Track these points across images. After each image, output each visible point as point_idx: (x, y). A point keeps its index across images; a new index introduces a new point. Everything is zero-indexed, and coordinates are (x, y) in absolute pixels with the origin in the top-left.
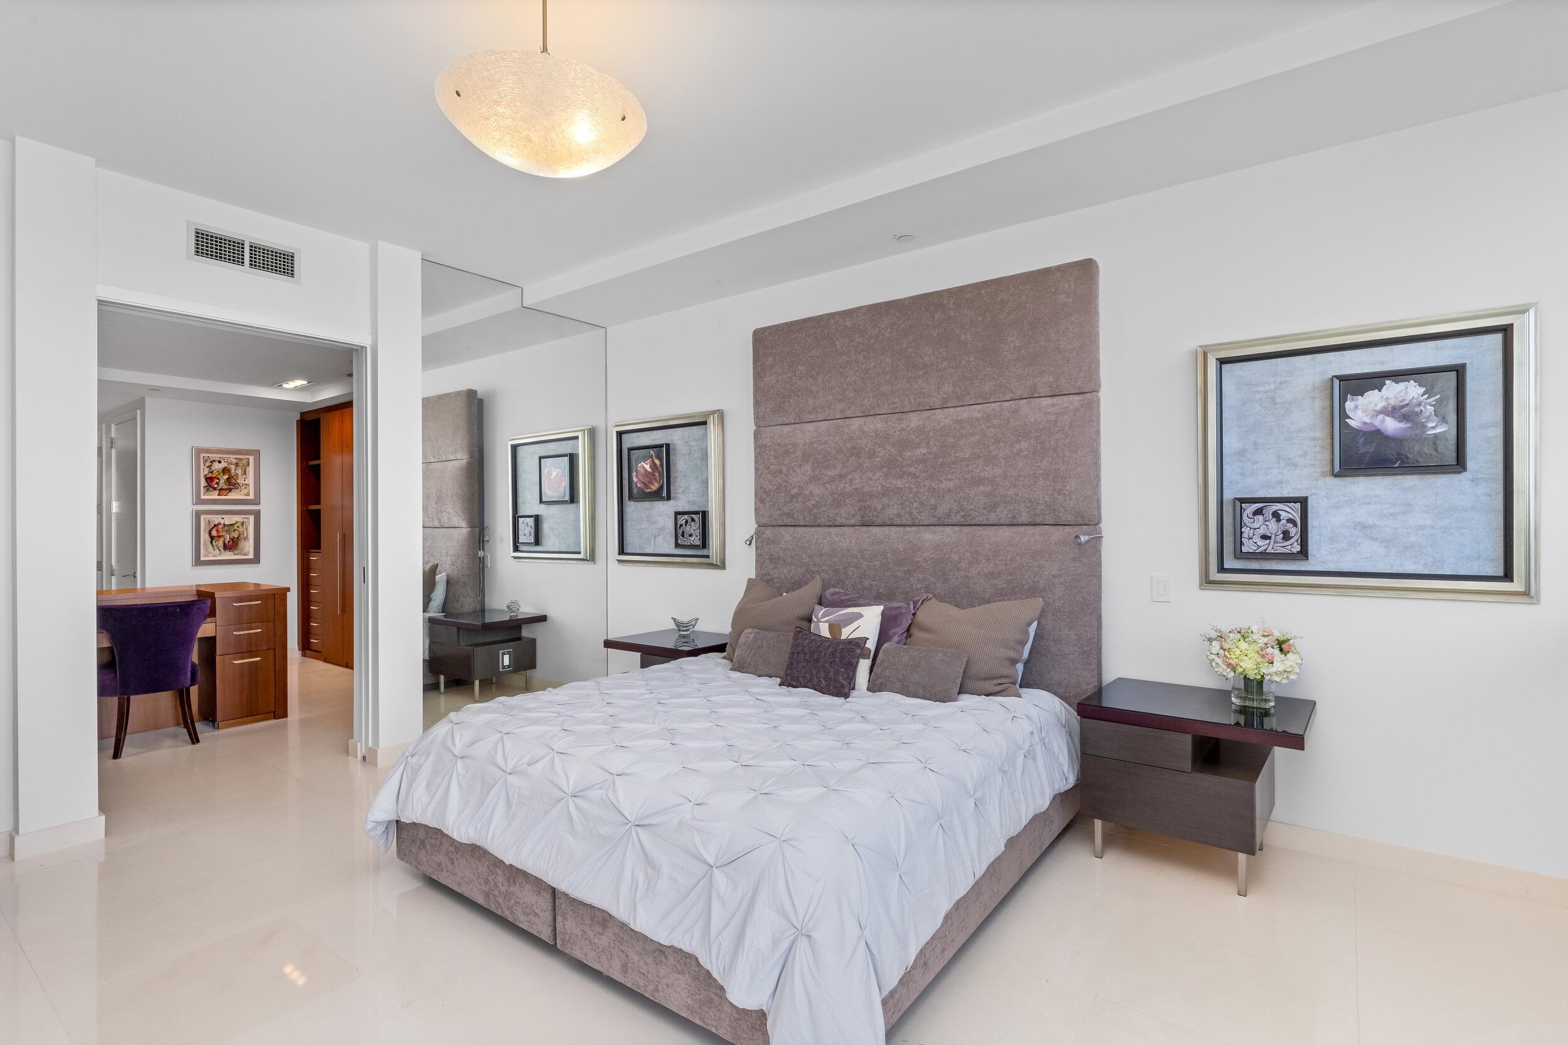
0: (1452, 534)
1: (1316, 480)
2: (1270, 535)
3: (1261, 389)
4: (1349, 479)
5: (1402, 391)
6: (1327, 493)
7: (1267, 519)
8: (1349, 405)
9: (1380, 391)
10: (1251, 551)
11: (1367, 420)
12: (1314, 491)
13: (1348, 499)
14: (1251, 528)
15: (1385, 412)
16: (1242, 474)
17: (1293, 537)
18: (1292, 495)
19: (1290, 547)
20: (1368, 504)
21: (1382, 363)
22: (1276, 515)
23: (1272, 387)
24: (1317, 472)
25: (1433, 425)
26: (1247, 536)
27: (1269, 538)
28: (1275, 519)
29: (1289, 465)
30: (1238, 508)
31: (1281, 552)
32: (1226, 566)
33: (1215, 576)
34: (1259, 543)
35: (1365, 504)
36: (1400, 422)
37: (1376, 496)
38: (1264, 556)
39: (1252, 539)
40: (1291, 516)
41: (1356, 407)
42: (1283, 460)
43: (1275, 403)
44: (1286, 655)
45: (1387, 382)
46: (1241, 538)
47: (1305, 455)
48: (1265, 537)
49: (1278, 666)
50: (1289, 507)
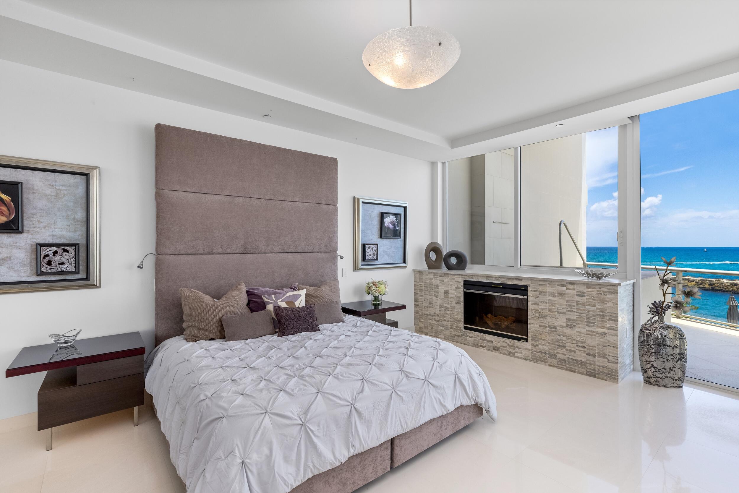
0: (397, 253)
1: (378, 239)
2: (371, 254)
3: (369, 212)
4: (384, 239)
5: (393, 218)
6: (380, 243)
9: (389, 217)
11: (387, 224)
13: (383, 244)
14: (367, 253)
15: (390, 222)
16: (364, 236)
17: (375, 255)
18: (375, 243)
19: (375, 258)
21: (388, 210)
24: (378, 237)
25: (397, 227)
28: (372, 250)
30: (365, 247)
33: (360, 267)
34: (368, 257)
35: (385, 246)
36: (392, 226)
37: (387, 244)
38: (370, 260)
40: (375, 249)
41: (386, 221)
42: (372, 233)
43: (372, 217)
45: (391, 215)
46: (365, 255)
47: (375, 232)
50: (375, 246)
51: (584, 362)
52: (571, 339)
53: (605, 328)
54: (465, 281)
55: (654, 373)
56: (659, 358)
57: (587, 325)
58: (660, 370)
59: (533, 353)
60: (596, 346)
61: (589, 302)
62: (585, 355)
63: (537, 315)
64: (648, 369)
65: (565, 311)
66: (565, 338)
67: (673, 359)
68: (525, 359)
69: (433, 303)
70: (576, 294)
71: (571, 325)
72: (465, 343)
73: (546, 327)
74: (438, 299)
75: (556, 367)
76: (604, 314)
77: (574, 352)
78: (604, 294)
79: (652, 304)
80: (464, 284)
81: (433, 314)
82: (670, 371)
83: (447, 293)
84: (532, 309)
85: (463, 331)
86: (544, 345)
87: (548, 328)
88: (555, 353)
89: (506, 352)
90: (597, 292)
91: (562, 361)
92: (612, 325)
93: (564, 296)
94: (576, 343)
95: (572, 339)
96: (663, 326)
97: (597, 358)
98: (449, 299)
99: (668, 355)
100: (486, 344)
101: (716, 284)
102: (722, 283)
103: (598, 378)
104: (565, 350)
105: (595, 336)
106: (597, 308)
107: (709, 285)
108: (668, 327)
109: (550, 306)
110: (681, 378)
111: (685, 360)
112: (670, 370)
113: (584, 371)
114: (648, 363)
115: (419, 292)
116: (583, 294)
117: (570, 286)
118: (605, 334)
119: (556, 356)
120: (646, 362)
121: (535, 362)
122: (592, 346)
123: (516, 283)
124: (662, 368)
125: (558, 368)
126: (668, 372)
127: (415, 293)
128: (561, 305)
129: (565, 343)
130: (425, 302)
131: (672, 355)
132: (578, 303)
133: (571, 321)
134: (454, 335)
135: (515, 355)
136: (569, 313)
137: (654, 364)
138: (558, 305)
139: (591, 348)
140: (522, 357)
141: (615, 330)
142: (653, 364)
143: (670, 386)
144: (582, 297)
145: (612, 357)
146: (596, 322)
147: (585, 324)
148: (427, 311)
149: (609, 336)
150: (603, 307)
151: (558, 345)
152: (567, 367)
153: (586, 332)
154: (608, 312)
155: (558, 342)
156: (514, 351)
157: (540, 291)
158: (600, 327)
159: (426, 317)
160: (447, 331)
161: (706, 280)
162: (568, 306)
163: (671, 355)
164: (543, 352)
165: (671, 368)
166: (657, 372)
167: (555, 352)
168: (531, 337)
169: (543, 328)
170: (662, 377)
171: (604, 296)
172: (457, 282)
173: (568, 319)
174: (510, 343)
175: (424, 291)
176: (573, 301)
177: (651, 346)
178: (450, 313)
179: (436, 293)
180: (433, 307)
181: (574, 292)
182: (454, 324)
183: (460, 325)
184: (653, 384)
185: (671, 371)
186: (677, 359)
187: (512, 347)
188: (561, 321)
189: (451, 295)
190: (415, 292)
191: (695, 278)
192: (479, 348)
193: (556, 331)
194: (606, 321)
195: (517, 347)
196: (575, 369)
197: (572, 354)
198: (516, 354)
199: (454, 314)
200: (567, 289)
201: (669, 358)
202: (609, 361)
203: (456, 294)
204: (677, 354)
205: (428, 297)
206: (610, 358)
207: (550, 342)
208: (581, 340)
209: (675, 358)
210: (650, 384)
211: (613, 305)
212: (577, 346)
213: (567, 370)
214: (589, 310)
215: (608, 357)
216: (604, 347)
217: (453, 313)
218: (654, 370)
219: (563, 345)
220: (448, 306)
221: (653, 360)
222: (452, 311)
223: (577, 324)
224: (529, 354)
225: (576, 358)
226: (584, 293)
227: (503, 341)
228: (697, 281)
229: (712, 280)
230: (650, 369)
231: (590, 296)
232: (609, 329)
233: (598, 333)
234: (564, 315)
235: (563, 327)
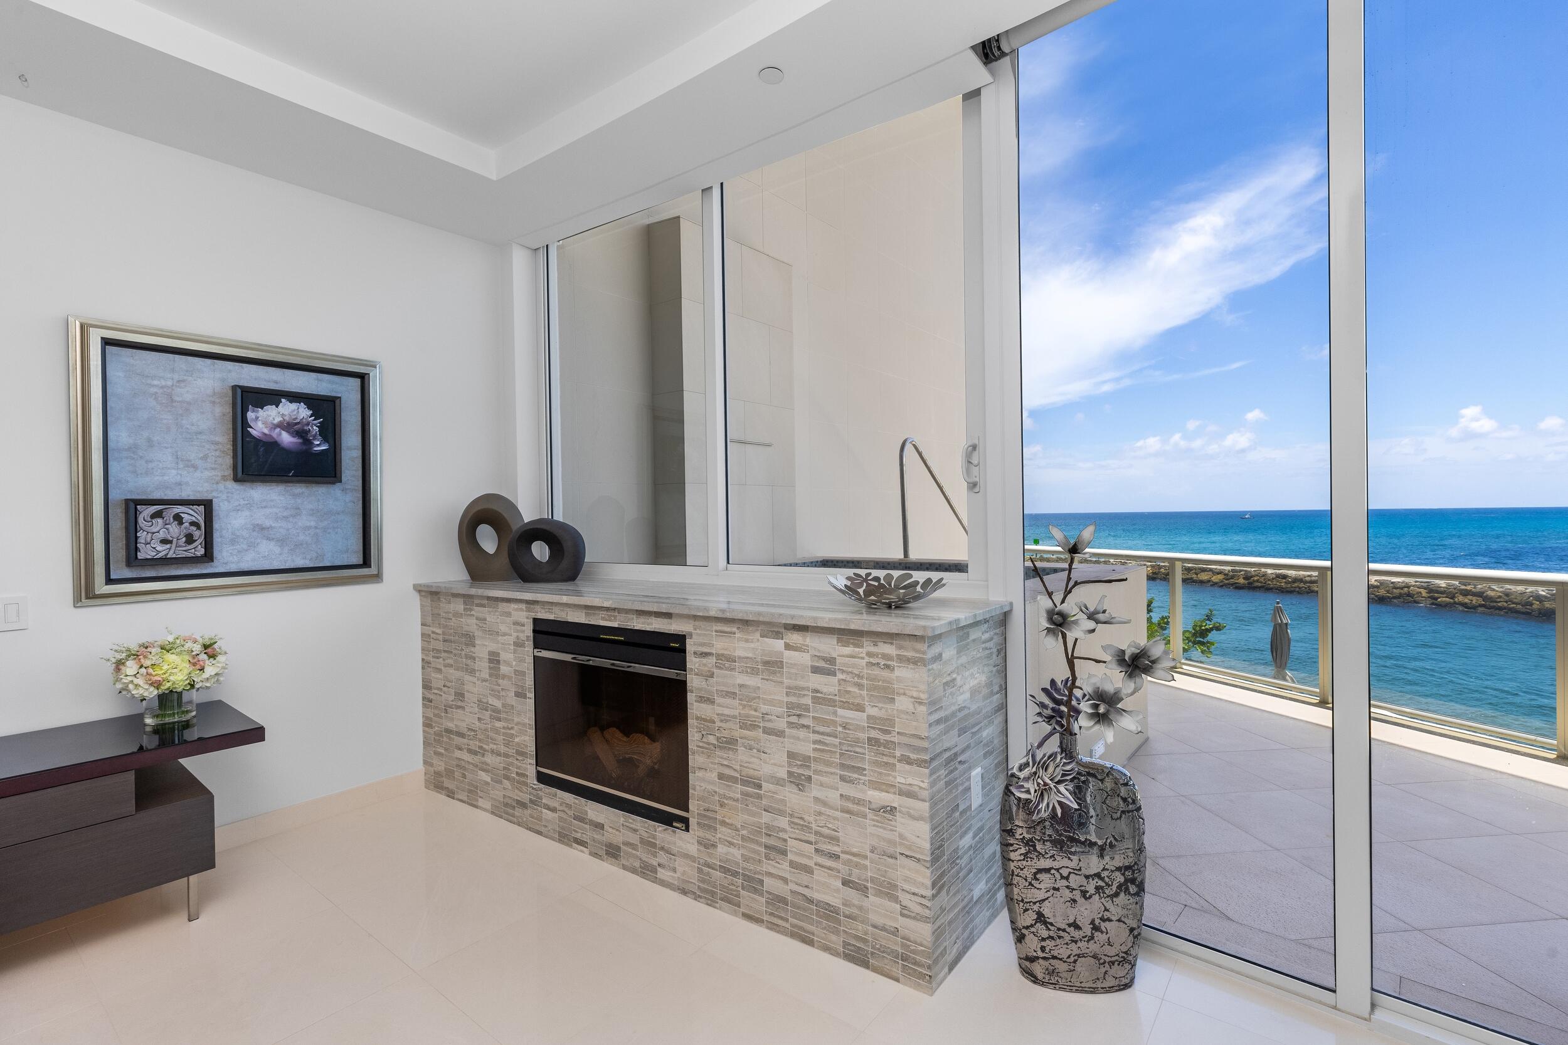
0: (329, 533)
1: (217, 483)
2: (171, 539)
3: (156, 382)
4: (248, 484)
5: (294, 410)
6: (228, 497)
7: (168, 522)
8: (250, 415)
9: (277, 407)
10: (149, 557)
11: (266, 431)
12: (214, 494)
13: (246, 502)
14: (148, 533)
15: (280, 426)
16: (134, 472)
17: (197, 540)
18: (192, 498)
19: (193, 550)
20: (265, 507)
21: (276, 382)
22: (178, 518)
23: (169, 383)
24: (218, 476)
25: (318, 443)
26: (143, 541)
27: (170, 542)
28: (176, 522)
29: (188, 466)
30: (132, 511)
31: (184, 556)
32: (112, 577)
33: (102, 588)
34: (159, 548)
35: (262, 507)
36: (293, 437)
37: (272, 501)
38: (165, 561)
39: (150, 543)
40: (194, 519)
41: (257, 418)
42: (182, 461)
43: (172, 401)
44: (215, 659)
45: (283, 400)
46: (136, 543)
47: (205, 458)
48: (164, 541)
49: (210, 671)
50: (192, 510)
51: (836, 911)
52: (800, 825)
53: (892, 790)
54: (536, 621)
55: (1043, 944)
56: (1058, 889)
57: (843, 779)
58: (1064, 930)
59: (702, 870)
60: (869, 854)
61: (847, 696)
62: (839, 884)
63: (712, 740)
64: (1027, 928)
65: (781, 724)
66: (783, 822)
67: (1102, 888)
68: (684, 892)
69: (462, 695)
70: (812, 667)
71: (800, 775)
72: (537, 828)
73: (734, 780)
74: (475, 680)
75: (762, 921)
76: (887, 737)
77: (808, 870)
78: (887, 667)
79: (1044, 690)
80: (534, 631)
81: (465, 731)
82: (1092, 934)
83: (494, 660)
84: (697, 718)
85: (533, 788)
86: (729, 842)
87: (739, 786)
88: (759, 873)
89: (637, 864)
90: (867, 659)
91: (778, 900)
92: (910, 781)
93: (779, 672)
94: (813, 840)
95: (803, 825)
96: (1070, 775)
97: (872, 898)
98: (500, 681)
99: (1087, 877)
100: (587, 833)
101: (1254, 576)
102: (1265, 575)
103: (876, 970)
104: (786, 865)
105: (865, 816)
106: (869, 717)
107: (1244, 578)
108: (1089, 774)
109: (744, 706)
110: (1126, 953)
111: (1137, 886)
112: (1092, 929)
113: (836, 941)
114: (1027, 905)
115: (433, 657)
116: (826, 667)
117: (795, 638)
118: (892, 810)
119: (761, 882)
120: (1022, 904)
121: (709, 902)
122: (854, 855)
123: (657, 626)
124: (1070, 925)
125: (768, 928)
126: (1086, 939)
127: (423, 660)
128: (771, 702)
129: (785, 840)
130: (445, 689)
131: (1098, 875)
132: (819, 699)
133: (799, 763)
134: (514, 799)
135: (659, 875)
136: (794, 732)
137: (1047, 911)
138: (764, 704)
139: (855, 859)
140: (676, 883)
141: (918, 799)
142: (1041, 910)
143: (1094, 986)
144: (828, 674)
145: (914, 898)
146: (867, 768)
147: (837, 774)
148: (452, 720)
149: (903, 820)
150: (883, 711)
151: (766, 847)
152: (793, 926)
153: (839, 802)
154: (898, 733)
155: (766, 834)
156: (654, 862)
157: (719, 656)
158: (877, 786)
159: (450, 738)
160: (498, 786)
161: (1241, 571)
162: (790, 706)
163: (1095, 875)
164: (729, 870)
165: (1097, 922)
166: (1052, 938)
167: (759, 868)
168: (698, 814)
169: (728, 786)
170: (1069, 957)
171: (885, 674)
172: (516, 623)
173: (791, 755)
174: (646, 835)
175: (443, 655)
176: (803, 689)
177: (1034, 846)
178: (504, 728)
179: (469, 662)
180: (463, 708)
181: (805, 659)
182: (512, 764)
183: (526, 769)
184: (1043, 984)
185: (1096, 934)
186: (1114, 888)
187: (650, 845)
188: (772, 761)
189: (504, 669)
190: (424, 658)
191: (1222, 567)
192: (571, 846)
193: (759, 797)
194: (894, 765)
195: (662, 848)
196: (813, 934)
197: (804, 878)
198: (662, 874)
199: (512, 732)
200: (788, 647)
201: (1091, 889)
202: (905, 912)
203: (514, 663)
204: (1112, 871)
205: (453, 673)
206: (905, 899)
207: (744, 832)
208: (825, 831)
209: (1107, 884)
210: (1034, 982)
211: (911, 708)
212: (817, 850)
213: (793, 935)
214: (847, 723)
215: (900, 894)
216: (890, 860)
217: (510, 726)
218: (1045, 933)
219: (779, 844)
220: (498, 704)
221: (1041, 895)
222: (506, 720)
223: (816, 772)
224: (693, 876)
225: (816, 896)
226: (832, 661)
227: (628, 824)
228: (1227, 572)
229: (1249, 569)
230: (1033, 930)
231: (848, 673)
232: (901, 793)
233: (871, 807)
234: (781, 739)
235: (779, 782)
